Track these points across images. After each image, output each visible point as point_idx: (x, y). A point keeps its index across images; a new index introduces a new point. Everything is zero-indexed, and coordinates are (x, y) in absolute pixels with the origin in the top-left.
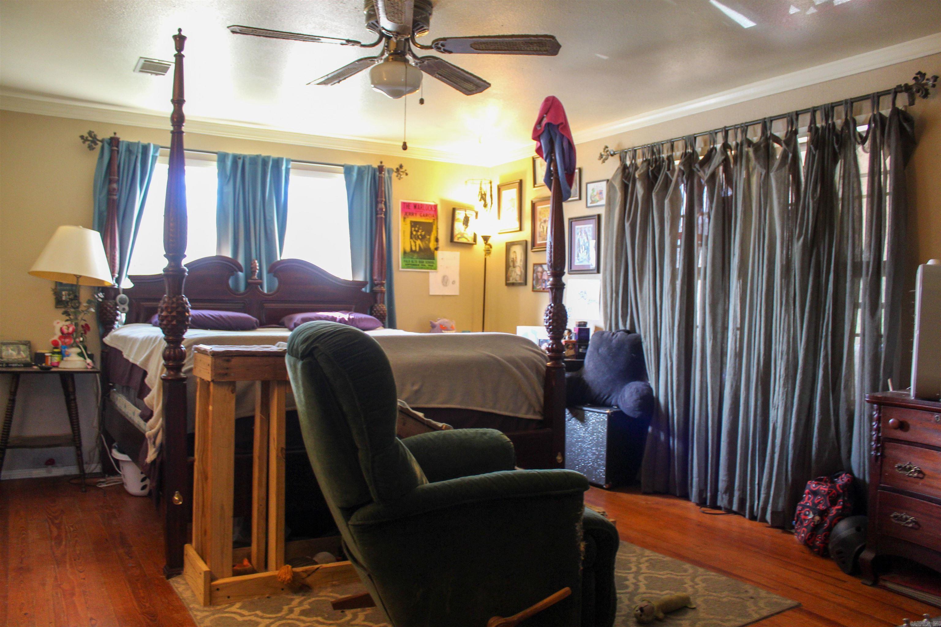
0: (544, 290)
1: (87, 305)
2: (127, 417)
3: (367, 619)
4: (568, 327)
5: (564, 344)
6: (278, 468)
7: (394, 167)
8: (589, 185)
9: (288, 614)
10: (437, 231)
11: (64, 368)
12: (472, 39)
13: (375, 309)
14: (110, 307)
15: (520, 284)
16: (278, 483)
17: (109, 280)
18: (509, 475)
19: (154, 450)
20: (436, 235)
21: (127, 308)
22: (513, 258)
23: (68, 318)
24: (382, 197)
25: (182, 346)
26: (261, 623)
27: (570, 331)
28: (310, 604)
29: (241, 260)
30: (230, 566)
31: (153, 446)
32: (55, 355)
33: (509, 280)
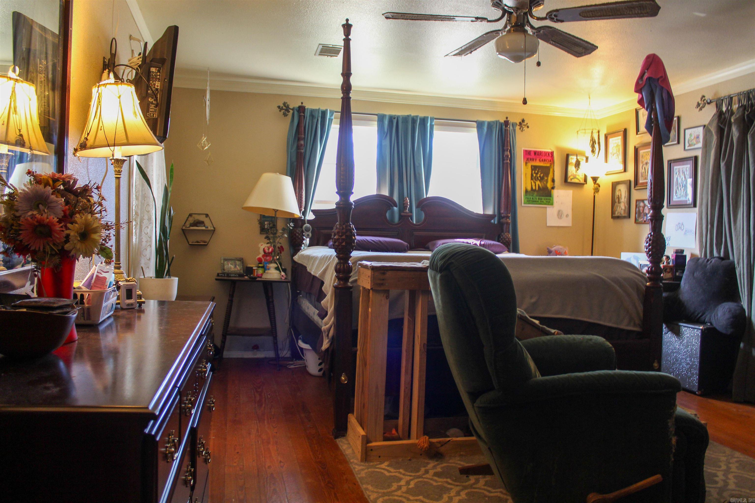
0: (645, 222)
1: (282, 231)
2: (309, 316)
3: (486, 484)
4: (666, 253)
5: (662, 267)
6: (421, 359)
7: (518, 121)
8: (686, 131)
9: (424, 474)
10: (554, 174)
11: (266, 279)
12: (580, 9)
13: (502, 237)
14: (298, 233)
15: (624, 217)
16: (420, 371)
17: (297, 213)
18: (610, 374)
19: (327, 341)
20: (552, 177)
21: (310, 235)
22: (618, 196)
23: (268, 241)
24: (508, 146)
25: (350, 262)
26: (403, 479)
27: (668, 257)
28: (442, 468)
29: (396, 198)
30: (382, 433)
31: (327, 338)
32: (260, 269)
33: (615, 214)
